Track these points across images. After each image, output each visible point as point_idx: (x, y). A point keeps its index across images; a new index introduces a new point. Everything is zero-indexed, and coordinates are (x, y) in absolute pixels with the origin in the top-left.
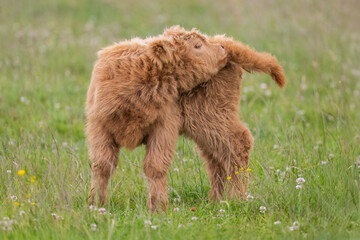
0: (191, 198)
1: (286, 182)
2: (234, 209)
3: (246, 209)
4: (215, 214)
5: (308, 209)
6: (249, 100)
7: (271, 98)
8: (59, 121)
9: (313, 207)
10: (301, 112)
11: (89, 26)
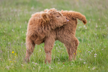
0: (63, 60)
1: (91, 55)
2: (76, 63)
3: (79, 63)
4: (70, 65)
5: (98, 63)
6: (80, 30)
7: (87, 30)
8: (23, 37)
9: (99, 62)
10: (96, 34)
11: (32, 8)
